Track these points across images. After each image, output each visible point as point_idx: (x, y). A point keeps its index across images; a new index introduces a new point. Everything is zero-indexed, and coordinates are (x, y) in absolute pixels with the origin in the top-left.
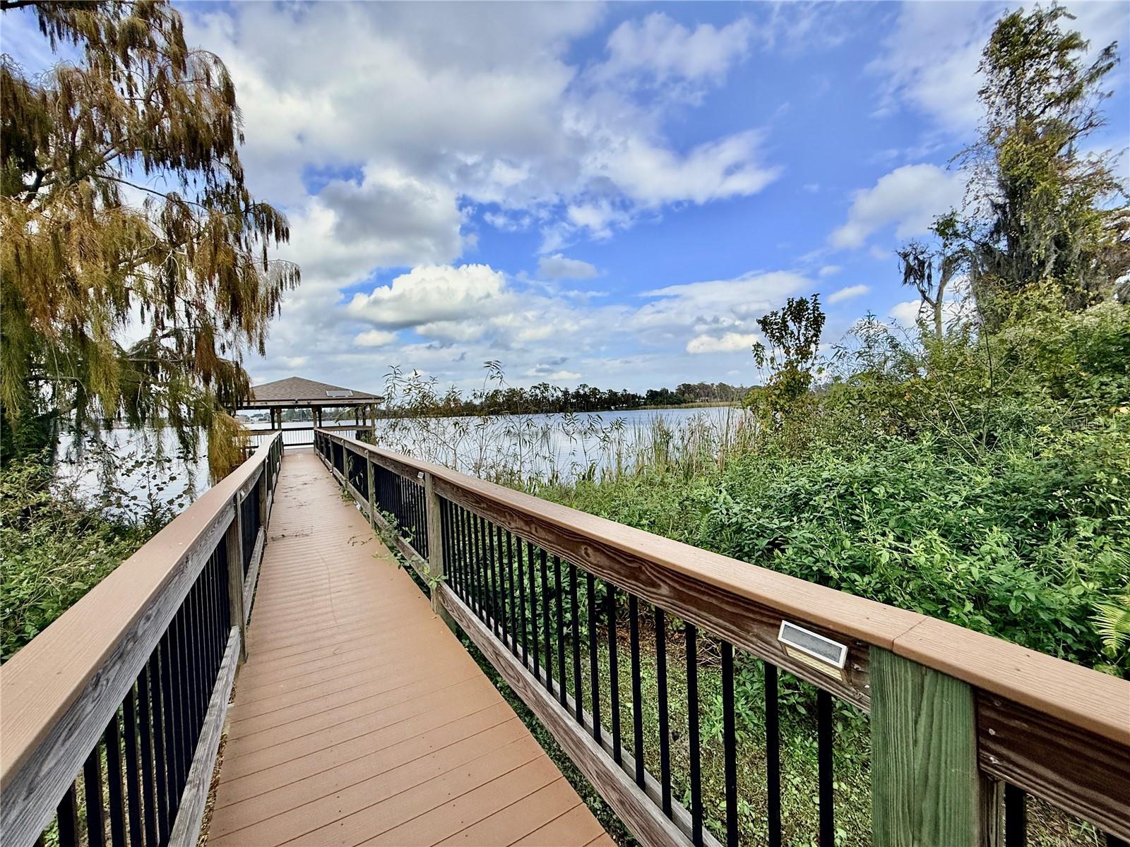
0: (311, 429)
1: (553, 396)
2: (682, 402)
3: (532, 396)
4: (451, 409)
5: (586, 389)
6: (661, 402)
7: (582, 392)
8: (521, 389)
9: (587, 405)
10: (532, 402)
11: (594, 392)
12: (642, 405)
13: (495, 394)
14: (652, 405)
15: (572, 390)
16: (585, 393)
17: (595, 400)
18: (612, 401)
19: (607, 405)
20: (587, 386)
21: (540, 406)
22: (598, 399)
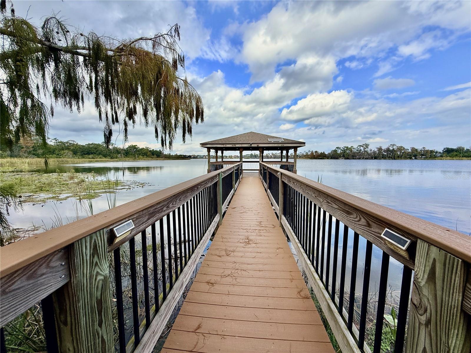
0: (258, 162)
1: (371, 151)
3: (357, 150)
4: (314, 156)
5: (394, 147)
6: (456, 155)
7: (391, 148)
8: (352, 147)
9: (394, 156)
10: (358, 153)
11: (400, 149)
12: (438, 157)
13: (337, 149)
14: (447, 157)
15: (384, 147)
16: (394, 149)
17: (400, 153)
18: (414, 154)
19: (410, 156)
20: (395, 145)
21: (362, 156)
22: (403, 153)
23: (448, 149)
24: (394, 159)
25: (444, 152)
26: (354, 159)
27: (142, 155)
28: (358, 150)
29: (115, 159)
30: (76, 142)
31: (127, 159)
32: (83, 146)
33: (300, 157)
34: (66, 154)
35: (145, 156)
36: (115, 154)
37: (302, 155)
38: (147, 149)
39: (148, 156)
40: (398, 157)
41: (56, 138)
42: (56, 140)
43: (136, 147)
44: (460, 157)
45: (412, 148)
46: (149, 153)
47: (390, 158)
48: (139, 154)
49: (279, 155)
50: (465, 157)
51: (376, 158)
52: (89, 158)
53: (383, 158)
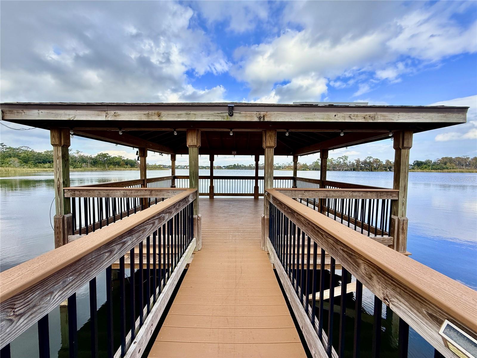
1: (350, 163)
2: (444, 168)
6: (426, 168)
7: (368, 161)
8: (332, 159)
9: (371, 168)
10: (338, 165)
11: (376, 161)
12: (410, 169)
13: (318, 161)
14: (418, 169)
15: (362, 160)
16: (370, 161)
17: (376, 165)
18: (389, 166)
19: (385, 168)
20: (372, 158)
21: (342, 167)
22: (379, 165)
23: (417, 161)
24: (371, 171)
25: (414, 165)
26: (334, 170)
27: (113, 165)
28: (338, 162)
29: (79, 169)
30: (30, 149)
31: (93, 169)
32: (39, 154)
33: (283, 168)
34: (11, 162)
35: (117, 166)
36: (80, 163)
37: (285, 166)
38: (120, 158)
39: (120, 166)
40: (375, 169)
41: (2, 144)
42: (3, 146)
43: (108, 155)
44: (429, 169)
45: (387, 160)
46: (122, 162)
47: (368, 170)
48: (110, 164)
49: (262, 166)
50: (433, 169)
51: (354, 170)
52: (44, 168)
53: (361, 169)
